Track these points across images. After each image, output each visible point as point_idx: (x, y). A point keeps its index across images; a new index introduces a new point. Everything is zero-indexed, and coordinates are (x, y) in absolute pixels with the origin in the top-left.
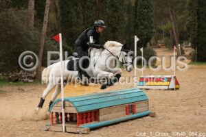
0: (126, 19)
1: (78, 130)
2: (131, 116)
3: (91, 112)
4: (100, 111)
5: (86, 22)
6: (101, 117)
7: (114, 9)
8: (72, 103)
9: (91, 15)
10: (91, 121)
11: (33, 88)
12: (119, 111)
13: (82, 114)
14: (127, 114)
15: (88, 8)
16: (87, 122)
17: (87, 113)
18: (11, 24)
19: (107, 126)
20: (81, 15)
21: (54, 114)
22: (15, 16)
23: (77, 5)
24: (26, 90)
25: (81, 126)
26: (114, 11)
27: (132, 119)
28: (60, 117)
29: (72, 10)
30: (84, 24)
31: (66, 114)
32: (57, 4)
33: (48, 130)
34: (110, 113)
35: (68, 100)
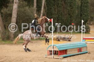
0: (77, 12)
1: (59, 58)
2: (80, 53)
3: (64, 50)
4: (68, 50)
5: (58, 13)
6: (68, 53)
7: (71, 7)
8: (57, 46)
9: (61, 10)
10: (64, 54)
11: (36, 41)
12: (75, 51)
13: (60, 51)
14: (78, 52)
15: (60, 7)
16: (62, 54)
17: (62, 51)
18: (27, 14)
19: (70, 56)
20: (56, 10)
21: (49, 51)
22: (29, 10)
23: (54, 5)
24: (33, 42)
25: (60, 56)
26: (71, 8)
27: (80, 54)
28: (51, 52)
29: (52, 8)
30: (57, 14)
31: (54, 51)
32: (45, 5)
33: (46, 57)
34: (71, 51)
35: (55, 46)
